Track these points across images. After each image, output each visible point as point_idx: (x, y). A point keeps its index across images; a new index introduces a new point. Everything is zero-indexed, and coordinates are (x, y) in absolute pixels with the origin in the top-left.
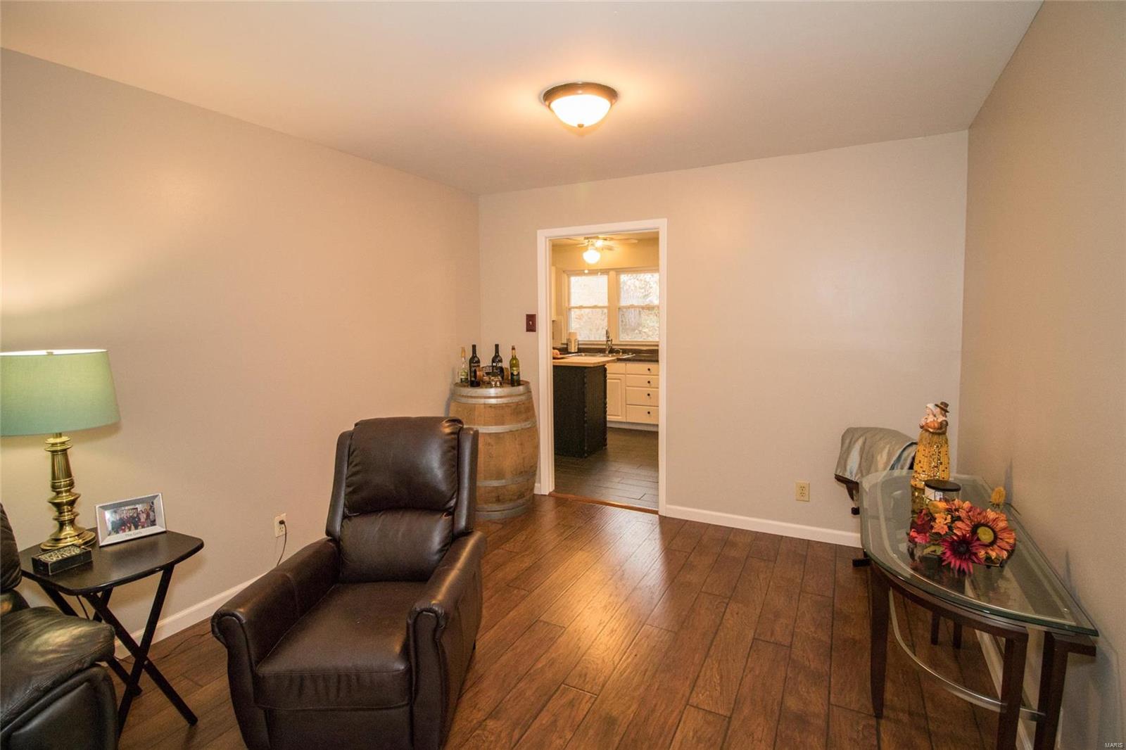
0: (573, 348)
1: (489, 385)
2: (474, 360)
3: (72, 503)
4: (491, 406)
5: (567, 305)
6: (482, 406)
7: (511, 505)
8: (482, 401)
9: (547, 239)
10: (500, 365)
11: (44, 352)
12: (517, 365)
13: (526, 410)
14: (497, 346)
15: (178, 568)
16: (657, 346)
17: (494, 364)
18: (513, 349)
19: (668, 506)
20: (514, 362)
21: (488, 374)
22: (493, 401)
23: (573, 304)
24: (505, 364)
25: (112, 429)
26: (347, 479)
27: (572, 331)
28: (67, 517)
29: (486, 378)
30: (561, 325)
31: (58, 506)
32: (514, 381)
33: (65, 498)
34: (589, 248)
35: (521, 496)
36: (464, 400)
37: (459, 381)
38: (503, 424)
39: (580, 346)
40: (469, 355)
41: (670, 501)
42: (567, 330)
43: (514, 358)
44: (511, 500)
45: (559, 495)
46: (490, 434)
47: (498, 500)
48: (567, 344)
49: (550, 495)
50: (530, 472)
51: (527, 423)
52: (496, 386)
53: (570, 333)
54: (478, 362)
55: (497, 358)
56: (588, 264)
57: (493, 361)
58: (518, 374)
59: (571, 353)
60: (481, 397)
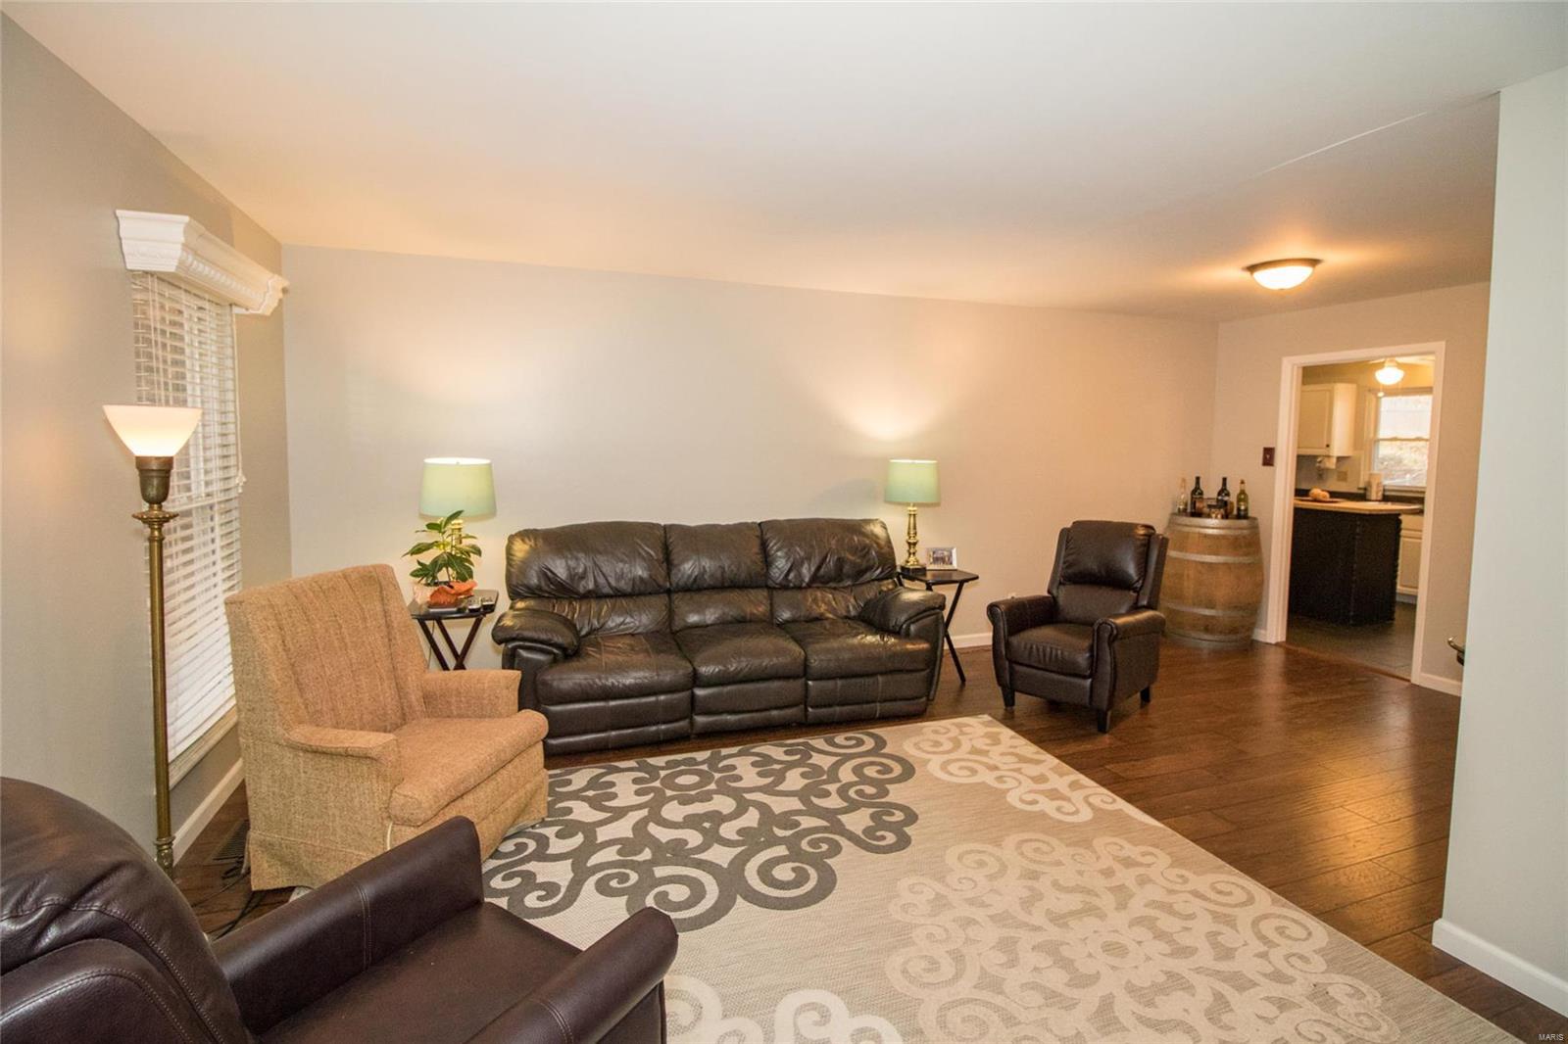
0: (1375, 494)
1: (1209, 516)
2: (1197, 492)
3: (915, 544)
4: (1206, 536)
5: (1372, 435)
6: (1197, 535)
7: (1222, 637)
8: (1197, 530)
9: (1295, 367)
10: (1226, 498)
11: (910, 461)
12: (1245, 500)
13: (1250, 544)
14: (1225, 480)
15: (965, 584)
16: (1424, 492)
17: (1220, 498)
18: (1242, 482)
19: (1423, 674)
20: (1243, 496)
21: (1210, 506)
22: (1210, 531)
23: (1383, 433)
24: (1233, 499)
25: (936, 505)
26: (1065, 557)
27: (1376, 471)
28: (912, 551)
29: (1206, 510)
30: (1360, 464)
31: (909, 544)
32: (1242, 515)
33: (912, 541)
34: (1386, 364)
35: (1234, 631)
36: (1179, 528)
37: (1176, 511)
38: (1216, 554)
39: (1387, 493)
40: (1192, 486)
41: (1425, 669)
42: (1370, 470)
43: (1243, 492)
44: (1221, 632)
45: (1291, 647)
46: (1203, 563)
47: (1207, 630)
48: (1365, 489)
49: (1277, 645)
50: (1251, 610)
51: (1246, 558)
52: (1216, 517)
53: (1371, 475)
54: (1201, 493)
55: (1224, 491)
56: (1383, 385)
57: (1219, 494)
58: (1246, 510)
59: (1370, 500)
60: (1196, 526)
